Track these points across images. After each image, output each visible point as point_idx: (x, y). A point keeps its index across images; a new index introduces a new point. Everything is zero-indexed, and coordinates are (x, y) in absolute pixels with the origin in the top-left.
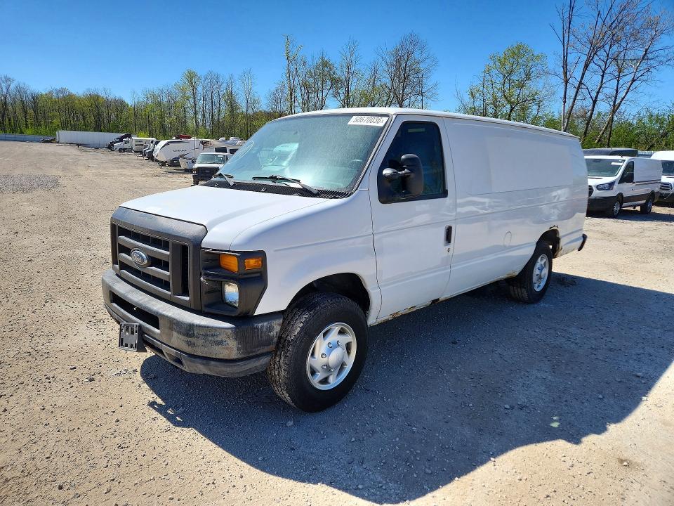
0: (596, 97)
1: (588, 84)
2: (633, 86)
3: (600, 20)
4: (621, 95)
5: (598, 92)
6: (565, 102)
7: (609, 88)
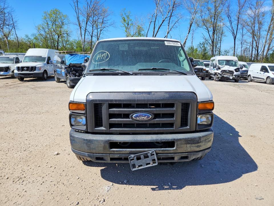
0: (92, 35)
1: (89, 30)
2: (101, 33)
3: (88, 6)
4: (99, 35)
5: (92, 33)
6: (82, 36)
7: (95, 33)
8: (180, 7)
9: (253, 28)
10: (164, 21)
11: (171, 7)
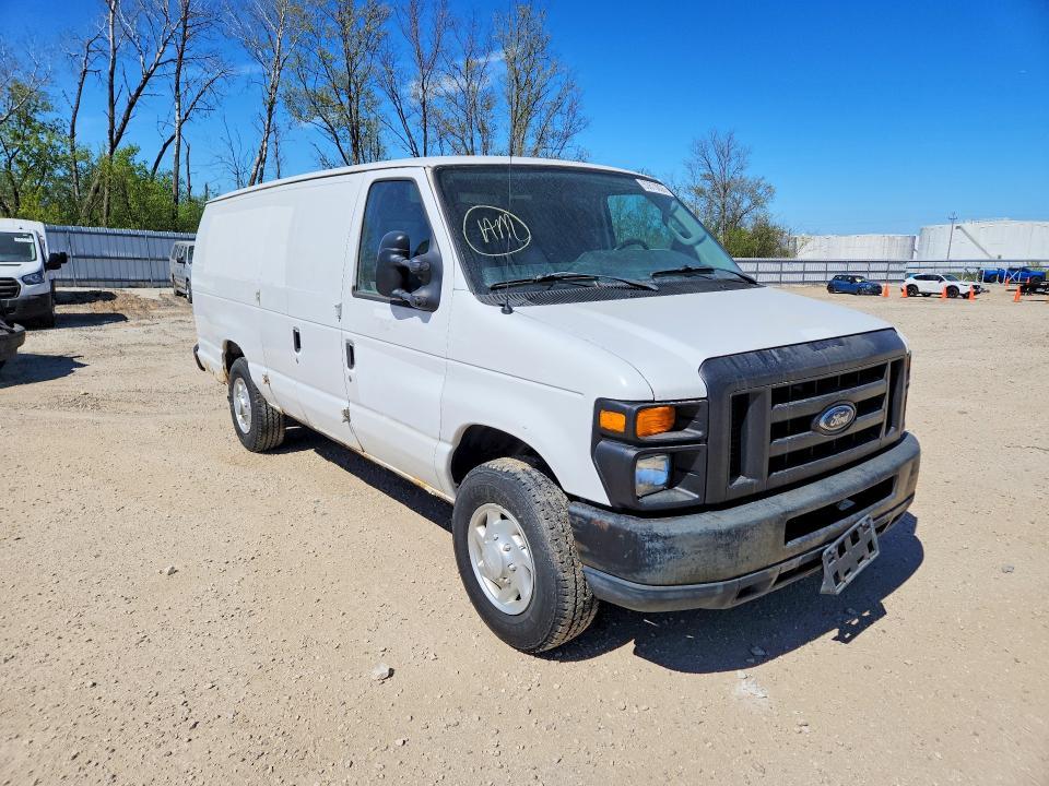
8: (213, 29)
9: (468, 142)
10: (149, 75)
11: (175, 25)
